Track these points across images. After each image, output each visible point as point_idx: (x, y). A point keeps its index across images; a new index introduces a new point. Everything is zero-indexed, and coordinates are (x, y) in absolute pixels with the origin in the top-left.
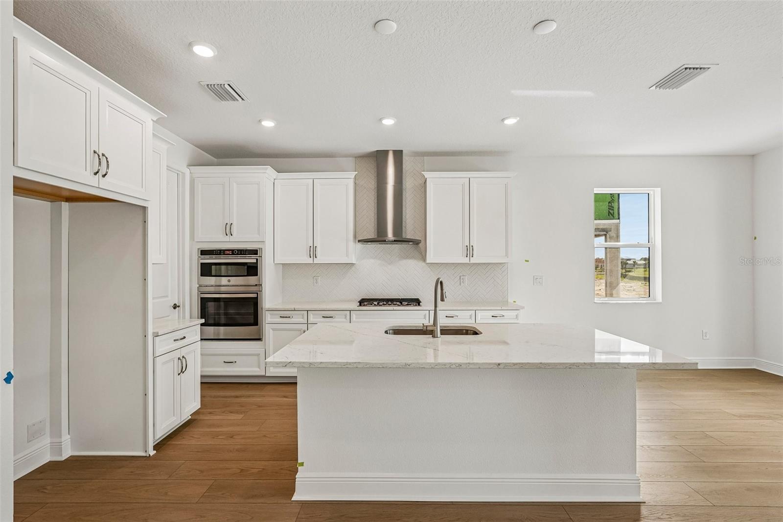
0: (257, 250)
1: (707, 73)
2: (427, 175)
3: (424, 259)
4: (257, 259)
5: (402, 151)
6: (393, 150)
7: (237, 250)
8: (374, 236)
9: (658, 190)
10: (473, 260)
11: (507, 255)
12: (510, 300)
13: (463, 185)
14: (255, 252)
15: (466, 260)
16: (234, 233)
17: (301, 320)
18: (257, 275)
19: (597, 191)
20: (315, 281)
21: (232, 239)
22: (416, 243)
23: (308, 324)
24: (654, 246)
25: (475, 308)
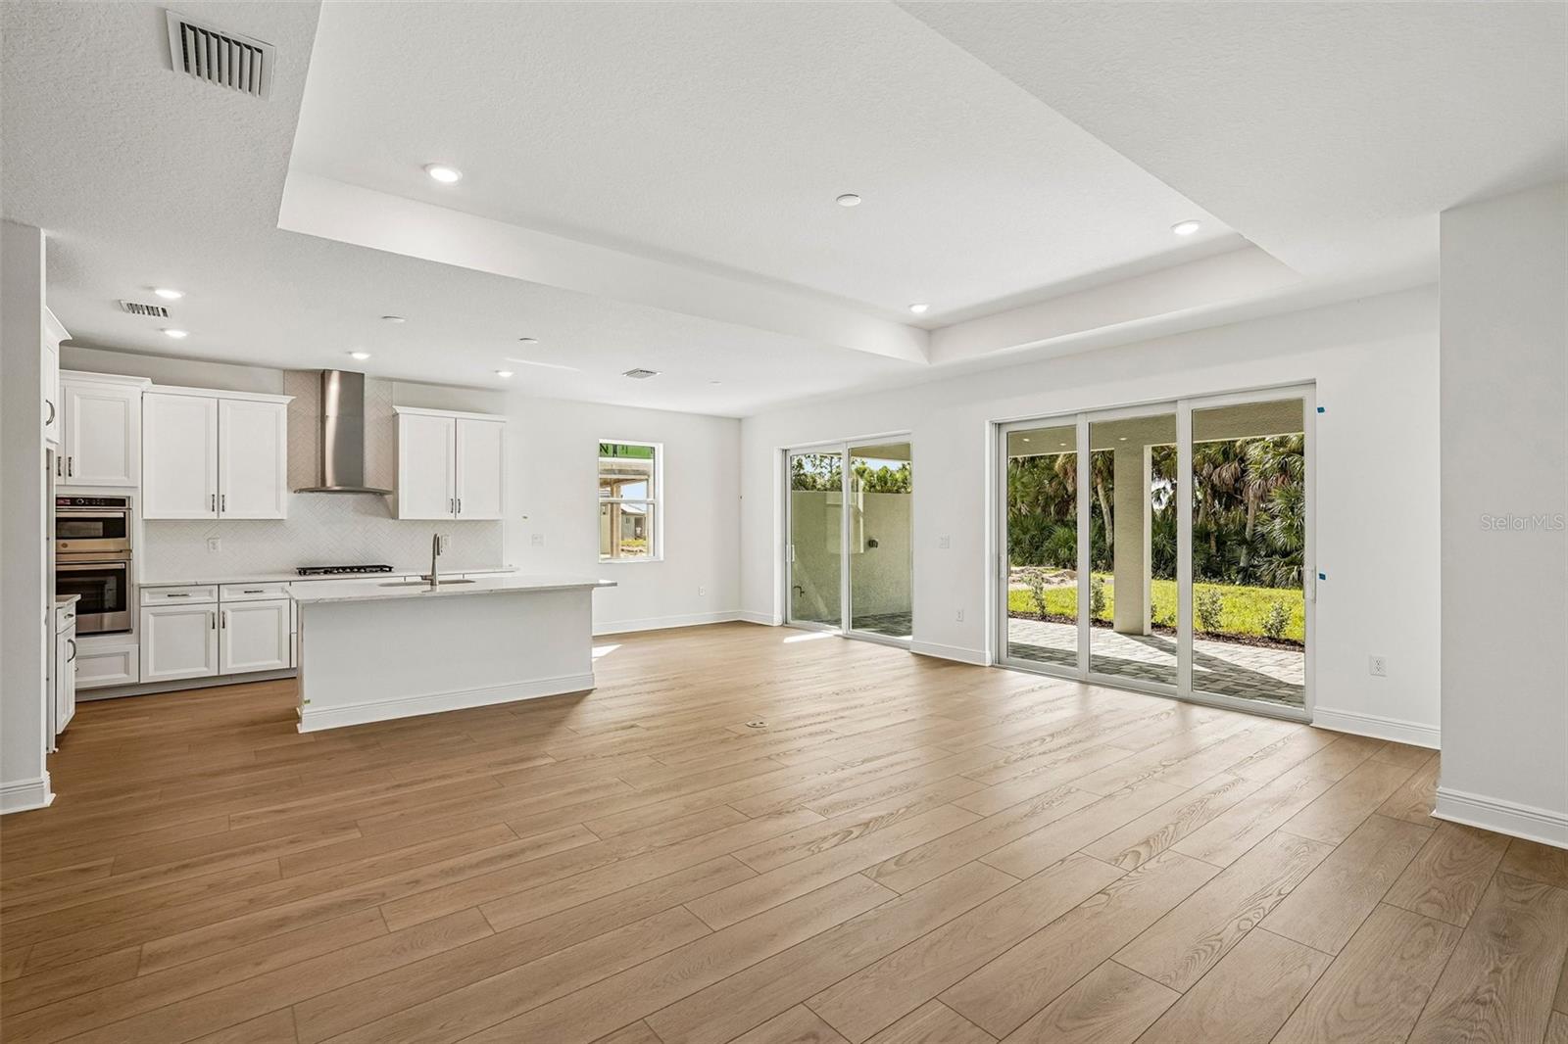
0: (124, 500)
1: (653, 376)
2: (399, 409)
3: (394, 515)
4: (125, 513)
5: (363, 375)
6: (341, 372)
7: (84, 499)
8: (317, 484)
9: (661, 445)
10: (459, 517)
11: (501, 510)
12: (506, 563)
13: (448, 426)
14: (120, 502)
15: (451, 517)
16: (76, 472)
17: (208, 599)
18: (124, 536)
19: (602, 441)
20: (211, 545)
21: (70, 481)
22: (379, 494)
23: (219, 602)
24: (658, 503)
25: (463, 572)
